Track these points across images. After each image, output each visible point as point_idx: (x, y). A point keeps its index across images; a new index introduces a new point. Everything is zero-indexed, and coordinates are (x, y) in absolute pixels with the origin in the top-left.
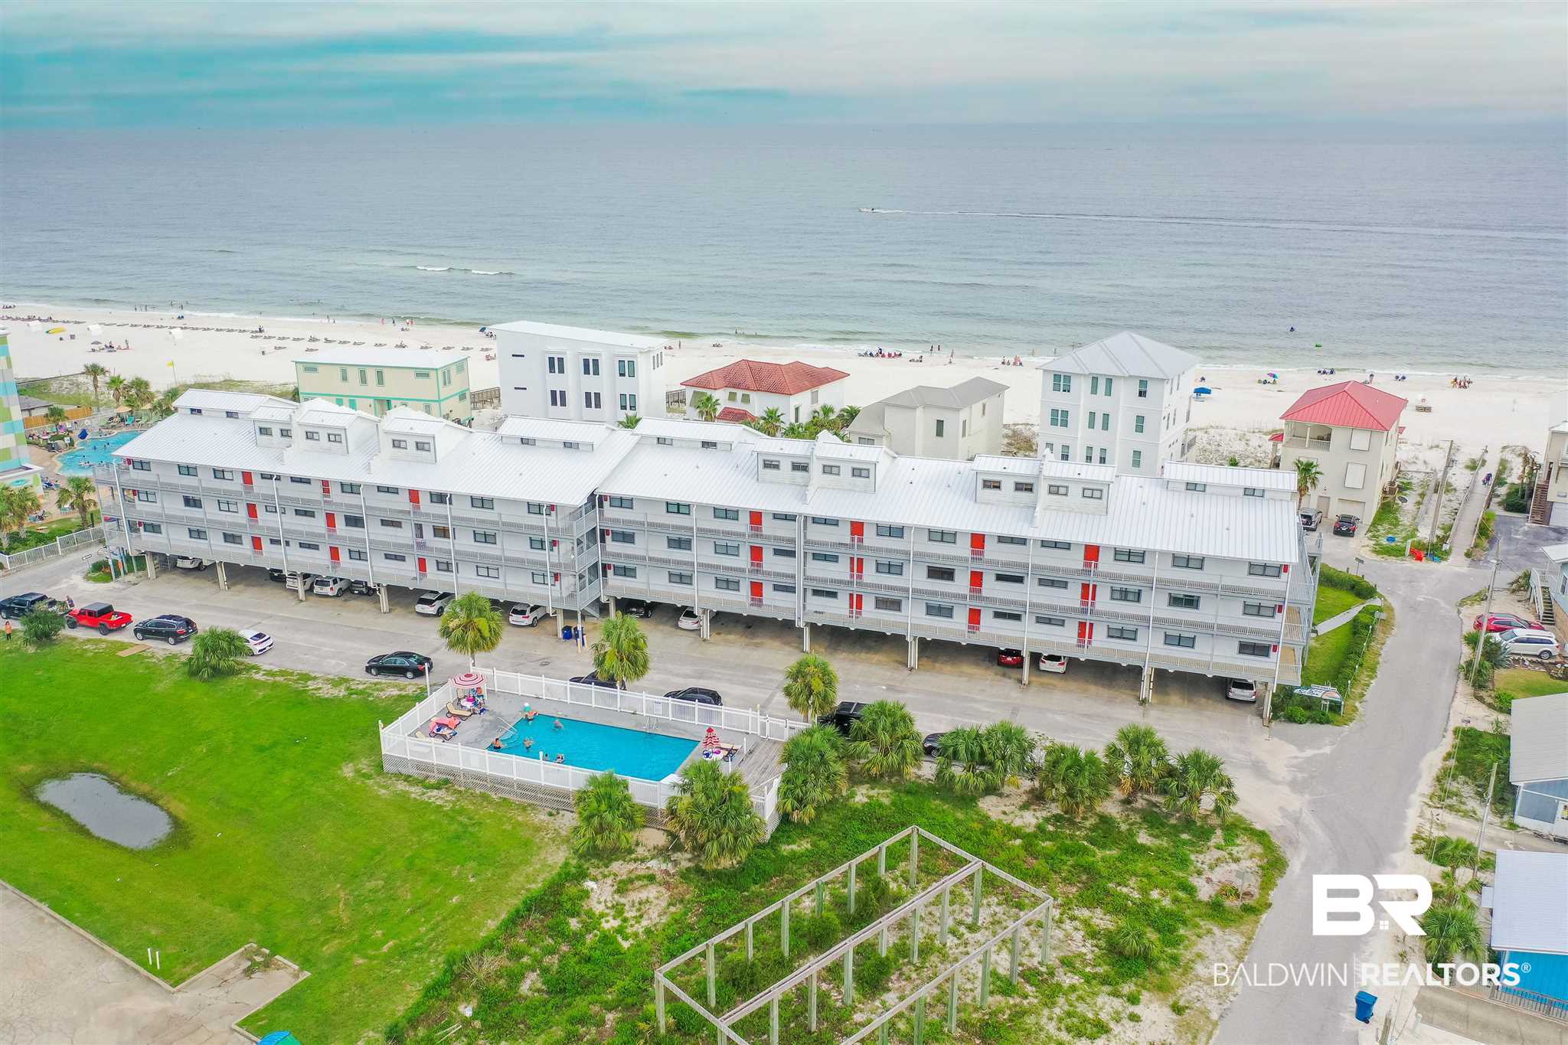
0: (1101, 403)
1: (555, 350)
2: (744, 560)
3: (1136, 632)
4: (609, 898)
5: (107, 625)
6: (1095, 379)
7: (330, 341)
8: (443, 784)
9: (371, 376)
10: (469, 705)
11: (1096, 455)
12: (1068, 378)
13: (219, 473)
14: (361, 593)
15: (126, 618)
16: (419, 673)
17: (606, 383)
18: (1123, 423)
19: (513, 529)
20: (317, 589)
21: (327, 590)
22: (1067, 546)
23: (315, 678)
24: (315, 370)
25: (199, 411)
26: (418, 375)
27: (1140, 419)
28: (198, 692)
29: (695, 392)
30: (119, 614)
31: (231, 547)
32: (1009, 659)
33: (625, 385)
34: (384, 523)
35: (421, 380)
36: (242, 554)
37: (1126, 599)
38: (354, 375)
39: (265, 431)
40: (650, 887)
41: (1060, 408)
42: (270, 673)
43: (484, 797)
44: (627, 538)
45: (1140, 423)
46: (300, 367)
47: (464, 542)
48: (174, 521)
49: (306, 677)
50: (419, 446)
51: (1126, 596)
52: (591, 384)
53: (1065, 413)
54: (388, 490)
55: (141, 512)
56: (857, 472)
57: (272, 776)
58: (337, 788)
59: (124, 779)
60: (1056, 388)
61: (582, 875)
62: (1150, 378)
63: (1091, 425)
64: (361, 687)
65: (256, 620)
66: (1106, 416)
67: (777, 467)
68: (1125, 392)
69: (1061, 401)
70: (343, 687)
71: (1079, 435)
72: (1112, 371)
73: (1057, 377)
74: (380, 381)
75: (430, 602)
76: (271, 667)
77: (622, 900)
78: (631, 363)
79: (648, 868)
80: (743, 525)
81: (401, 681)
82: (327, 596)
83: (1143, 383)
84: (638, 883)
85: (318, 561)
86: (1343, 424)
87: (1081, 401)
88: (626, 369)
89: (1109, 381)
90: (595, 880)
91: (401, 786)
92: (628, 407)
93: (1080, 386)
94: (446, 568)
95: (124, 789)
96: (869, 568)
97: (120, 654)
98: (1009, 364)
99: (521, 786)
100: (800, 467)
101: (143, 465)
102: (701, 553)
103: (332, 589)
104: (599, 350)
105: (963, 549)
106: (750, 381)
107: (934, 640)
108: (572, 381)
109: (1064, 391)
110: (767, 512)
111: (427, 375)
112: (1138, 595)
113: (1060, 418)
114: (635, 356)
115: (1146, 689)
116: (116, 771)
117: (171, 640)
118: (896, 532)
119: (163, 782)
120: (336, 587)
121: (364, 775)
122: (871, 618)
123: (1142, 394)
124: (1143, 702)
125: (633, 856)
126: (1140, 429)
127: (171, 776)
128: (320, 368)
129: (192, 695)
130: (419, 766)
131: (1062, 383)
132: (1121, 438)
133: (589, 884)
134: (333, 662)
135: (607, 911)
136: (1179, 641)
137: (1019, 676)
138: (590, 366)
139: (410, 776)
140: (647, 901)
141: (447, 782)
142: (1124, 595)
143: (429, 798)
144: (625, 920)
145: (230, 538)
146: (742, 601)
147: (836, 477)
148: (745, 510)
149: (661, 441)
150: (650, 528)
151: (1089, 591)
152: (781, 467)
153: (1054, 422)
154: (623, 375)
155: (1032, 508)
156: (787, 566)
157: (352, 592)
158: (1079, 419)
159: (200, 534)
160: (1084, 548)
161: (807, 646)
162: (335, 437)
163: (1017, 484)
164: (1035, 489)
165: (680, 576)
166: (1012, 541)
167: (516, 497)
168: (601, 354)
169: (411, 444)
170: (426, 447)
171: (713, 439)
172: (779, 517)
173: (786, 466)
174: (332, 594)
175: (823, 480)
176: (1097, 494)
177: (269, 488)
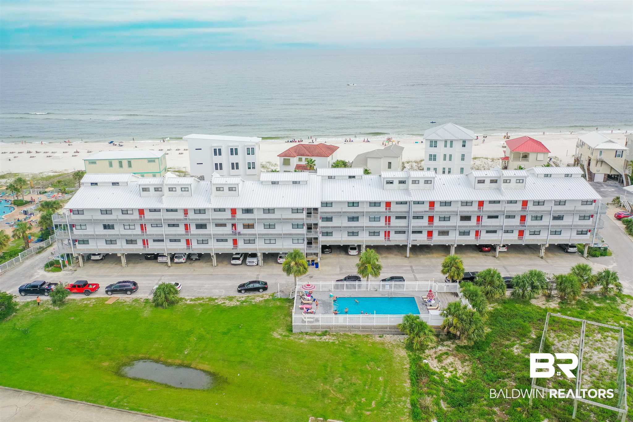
0: (448, 151)
1: (216, 145)
2: (382, 223)
3: (540, 232)
4: (438, 365)
5: (90, 290)
6: (446, 142)
7: (39, 152)
8: (325, 333)
9: (125, 164)
10: (310, 298)
11: (447, 171)
12: (436, 142)
13: (125, 212)
14: (196, 259)
15: (97, 286)
16: (265, 289)
17: (241, 158)
18: (457, 157)
19: (284, 221)
20: (176, 260)
21: (182, 260)
22: (516, 202)
23: (216, 299)
24: (95, 163)
25: (96, 184)
26: (149, 161)
27: (463, 156)
28: (165, 314)
29: (284, 159)
30: (93, 285)
31: (131, 246)
32: (487, 249)
33: (250, 159)
34: (217, 225)
35: (151, 164)
36: (138, 248)
37: (536, 220)
39: (145, 190)
40: (449, 357)
41: (433, 154)
42: (191, 300)
43: (348, 335)
44: (329, 219)
46: (87, 162)
47: (259, 229)
48: (97, 237)
49: (211, 299)
50: (230, 189)
51: (537, 218)
52: (234, 159)
53: (435, 156)
54: (220, 210)
55: (76, 235)
56: (426, 182)
57: (242, 344)
58: (279, 343)
59: (162, 359)
60: (431, 146)
61: (420, 359)
62: (468, 140)
63: (445, 159)
64: (243, 299)
65: (159, 278)
66: (451, 156)
67: (392, 183)
68: (458, 146)
69: (433, 151)
70: (235, 300)
71: (440, 163)
72: (453, 138)
73: (431, 142)
74: (130, 165)
75: (238, 259)
76: (190, 297)
77: (443, 365)
78: (253, 149)
79: (440, 350)
80: (383, 208)
81: (257, 293)
82: (182, 263)
83: (464, 141)
84: (444, 357)
85: (180, 247)
86: (534, 152)
87: (440, 151)
88: (250, 151)
89: (452, 142)
90: (425, 359)
91: (307, 337)
92: (251, 168)
93: (441, 145)
94: (248, 242)
95: (168, 365)
96: (436, 220)
97: (106, 303)
98: (347, 141)
99: (364, 327)
100: (402, 182)
101: (79, 212)
102: (364, 222)
103: (184, 259)
104: (237, 144)
105: (475, 207)
106: (307, 153)
107: (466, 245)
108: (225, 159)
109: (434, 147)
110: (393, 202)
111: (154, 161)
112: (541, 218)
113: (433, 158)
114: (254, 146)
115: (543, 252)
116: (156, 357)
117: (129, 293)
118: (447, 204)
119: (185, 357)
120: (185, 258)
121: (285, 336)
122: (437, 240)
123: (464, 146)
124: (542, 258)
125: (429, 347)
126: (463, 159)
127: (187, 354)
128: (97, 162)
129: (165, 316)
130: (312, 327)
131: (433, 144)
132: (456, 163)
133: (425, 361)
134: (217, 291)
135: (441, 370)
136: (555, 233)
137: (494, 255)
138: (234, 151)
139: (308, 332)
140: (452, 363)
141: (326, 332)
142: (536, 218)
143: (325, 339)
144: (451, 372)
145: (130, 242)
146: (380, 240)
147: (417, 184)
148: (383, 202)
149: (330, 177)
150: (340, 214)
151: (523, 218)
152: (394, 183)
153: (430, 159)
154: (249, 154)
155: (499, 189)
156: (402, 223)
157: (192, 259)
158: (440, 158)
159: (111, 242)
160: (522, 202)
161: (408, 255)
162: (185, 189)
163: (491, 180)
164: (498, 182)
165: (353, 233)
166: (494, 202)
167: (287, 206)
168: (238, 146)
169: (226, 189)
170: (234, 189)
171: (353, 175)
172: (397, 203)
173: (396, 182)
174: (183, 261)
175: (411, 186)
176: (521, 181)
177: (155, 216)
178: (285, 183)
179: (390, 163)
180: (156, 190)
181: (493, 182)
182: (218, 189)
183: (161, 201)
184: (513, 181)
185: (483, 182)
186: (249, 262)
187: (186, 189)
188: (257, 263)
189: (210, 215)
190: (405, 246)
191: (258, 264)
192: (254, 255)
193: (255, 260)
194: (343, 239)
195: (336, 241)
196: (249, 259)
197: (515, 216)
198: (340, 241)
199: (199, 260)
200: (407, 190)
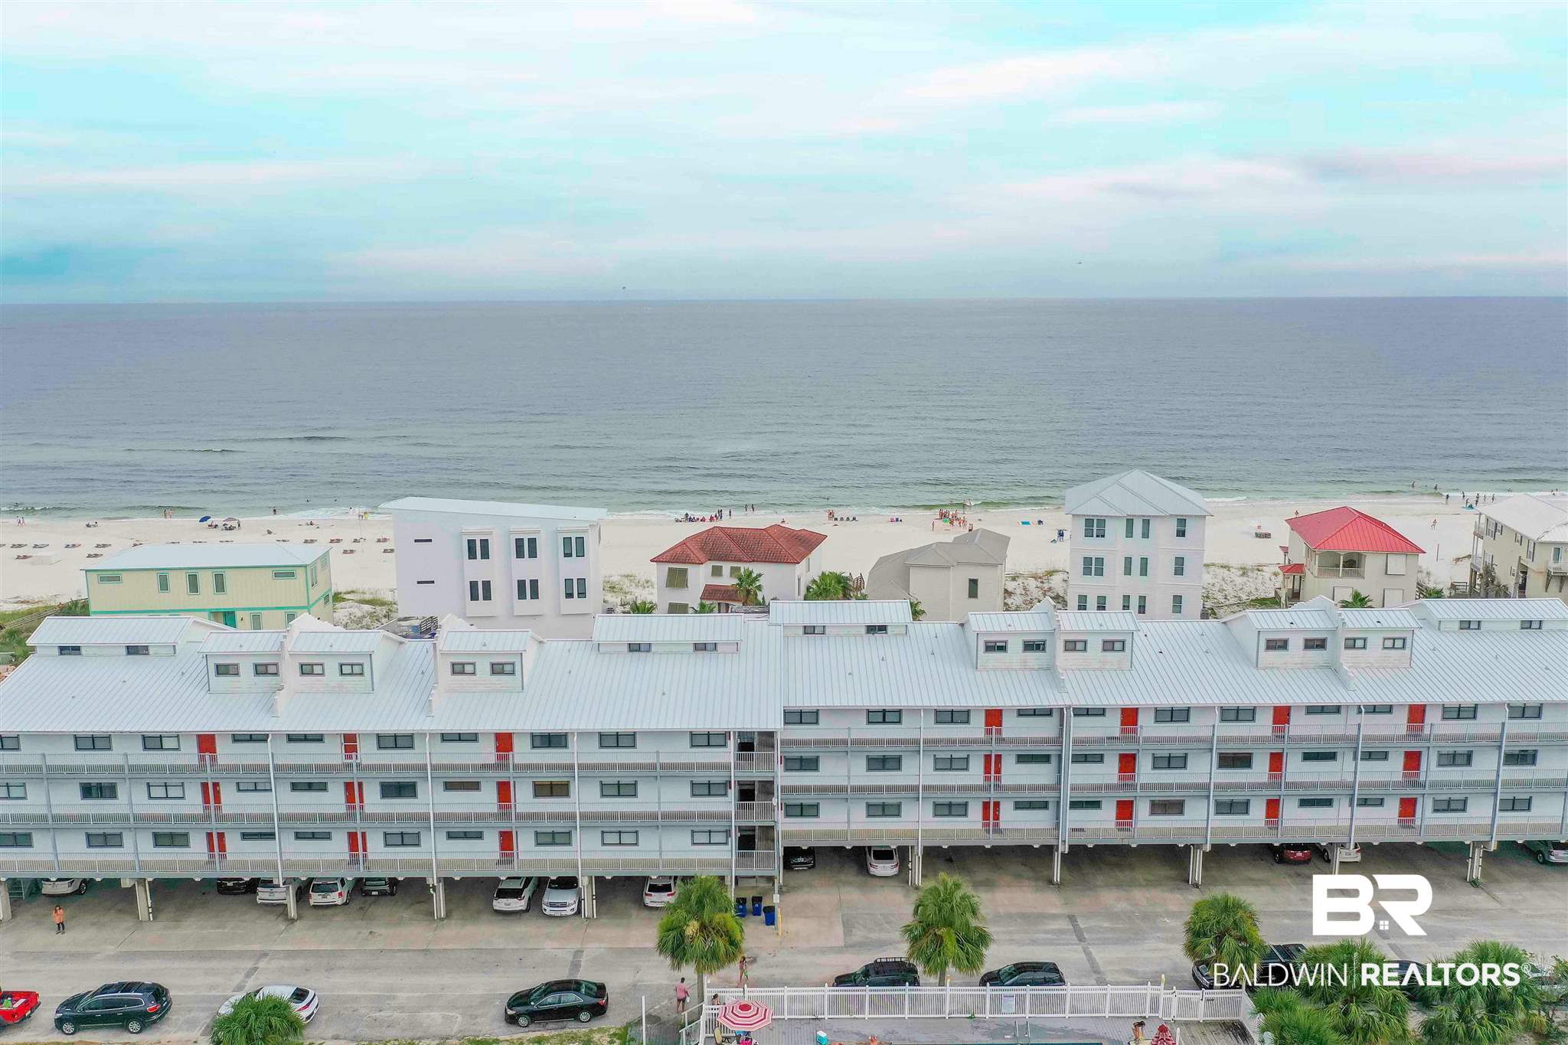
0: (1137, 547)
1: (476, 530)
2: (975, 774)
3: (1465, 801)
6: (1130, 522)
9: (206, 581)
11: (1134, 603)
12: (1102, 522)
13: (152, 742)
14: (382, 894)
15: (31, 1002)
16: (598, 1011)
17: (547, 568)
18: (1160, 567)
19: (666, 773)
20: (316, 898)
21: (334, 898)
22: (1389, 709)
24: (117, 579)
25: (76, 650)
26: (277, 575)
27: (1180, 561)
29: (670, 569)
31: (168, 854)
32: (1299, 854)
33: (573, 568)
34: (450, 786)
35: (282, 582)
36: (191, 859)
37: (1454, 764)
38: (178, 583)
39: (222, 670)
41: (1094, 555)
44: (809, 764)
45: (1179, 568)
46: (94, 577)
47: (585, 798)
50: (497, 669)
51: (1455, 760)
52: (526, 569)
53: (1100, 561)
54: (460, 737)
60: (1089, 533)
62: (1191, 516)
63: (1128, 571)
65: (251, 964)
66: (1144, 562)
68: (1163, 531)
69: (1094, 547)
71: (1115, 583)
72: (1151, 512)
73: (1089, 522)
74: (220, 585)
75: (516, 894)
78: (580, 541)
80: (976, 728)
81: (572, 1027)
83: (1182, 521)
85: (329, 857)
87: (1115, 546)
88: (574, 547)
92: (575, 594)
93: (1115, 530)
94: (550, 840)
96: (1144, 765)
100: (1033, 646)
101: (2, 742)
102: (918, 771)
103: (340, 894)
104: (535, 527)
105: (1264, 725)
106: (736, 551)
107: (1240, 846)
108: (502, 569)
109: (1097, 536)
110: (1010, 709)
111: (292, 575)
112: (1468, 758)
113: (1093, 566)
114: (585, 531)
115: (1476, 867)
117: (134, 1026)
118: (1177, 714)
120: (345, 890)
122: (1148, 826)
123: (1181, 533)
124: (1475, 883)
126: (1179, 570)
128: (124, 576)
131: (1095, 528)
132: (1160, 584)
134: (439, 1016)
136: (1515, 805)
138: (526, 548)
142: (1452, 759)
145: (163, 839)
146: (968, 828)
147: (1081, 654)
148: (977, 709)
149: (809, 630)
150: (842, 747)
151: (1413, 760)
152: (1009, 646)
153: (1087, 571)
154: (570, 555)
155: (1333, 669)
156: (1039, 775)
157: (368, 894)
158: (1114, 566)
159: (107, 839)
160: (1407, 709)
161: (1057, 877)
162: (351, 668)
163: (1306, 640)
164: (1329, 644)
165: (884, 806)
166: (1322, 710)
167: (677, 726)
168: (539, 532)
169: (483, 667)
170: (508, 668)
171: (881, 623)
172: (1022, 713)
173: (1015, 646)
174: (339, 901)
175: (1065, 660)
176: (1399, 644)
177: (249, 755)
178: (673, 649)
179: (973, 583)
180: (261, 670)
181: (1312, 647)
182: (458, 669)
183: (271, 709)
184: (1375, 641)
185: (1283, 645)
186: (552, 905)
187: (357, 669)
188: (575, 906)
189: (424, 754)
190: (1048, 850)
191: (579, 912)
192: (568, 883)
193: (569, 898)
194: (853, 827)
195: (830, 834)
196: (551, 896)
197: (1386, 753)
198: (843, 834)
199: (392, 894)
200: (1050, 669)
